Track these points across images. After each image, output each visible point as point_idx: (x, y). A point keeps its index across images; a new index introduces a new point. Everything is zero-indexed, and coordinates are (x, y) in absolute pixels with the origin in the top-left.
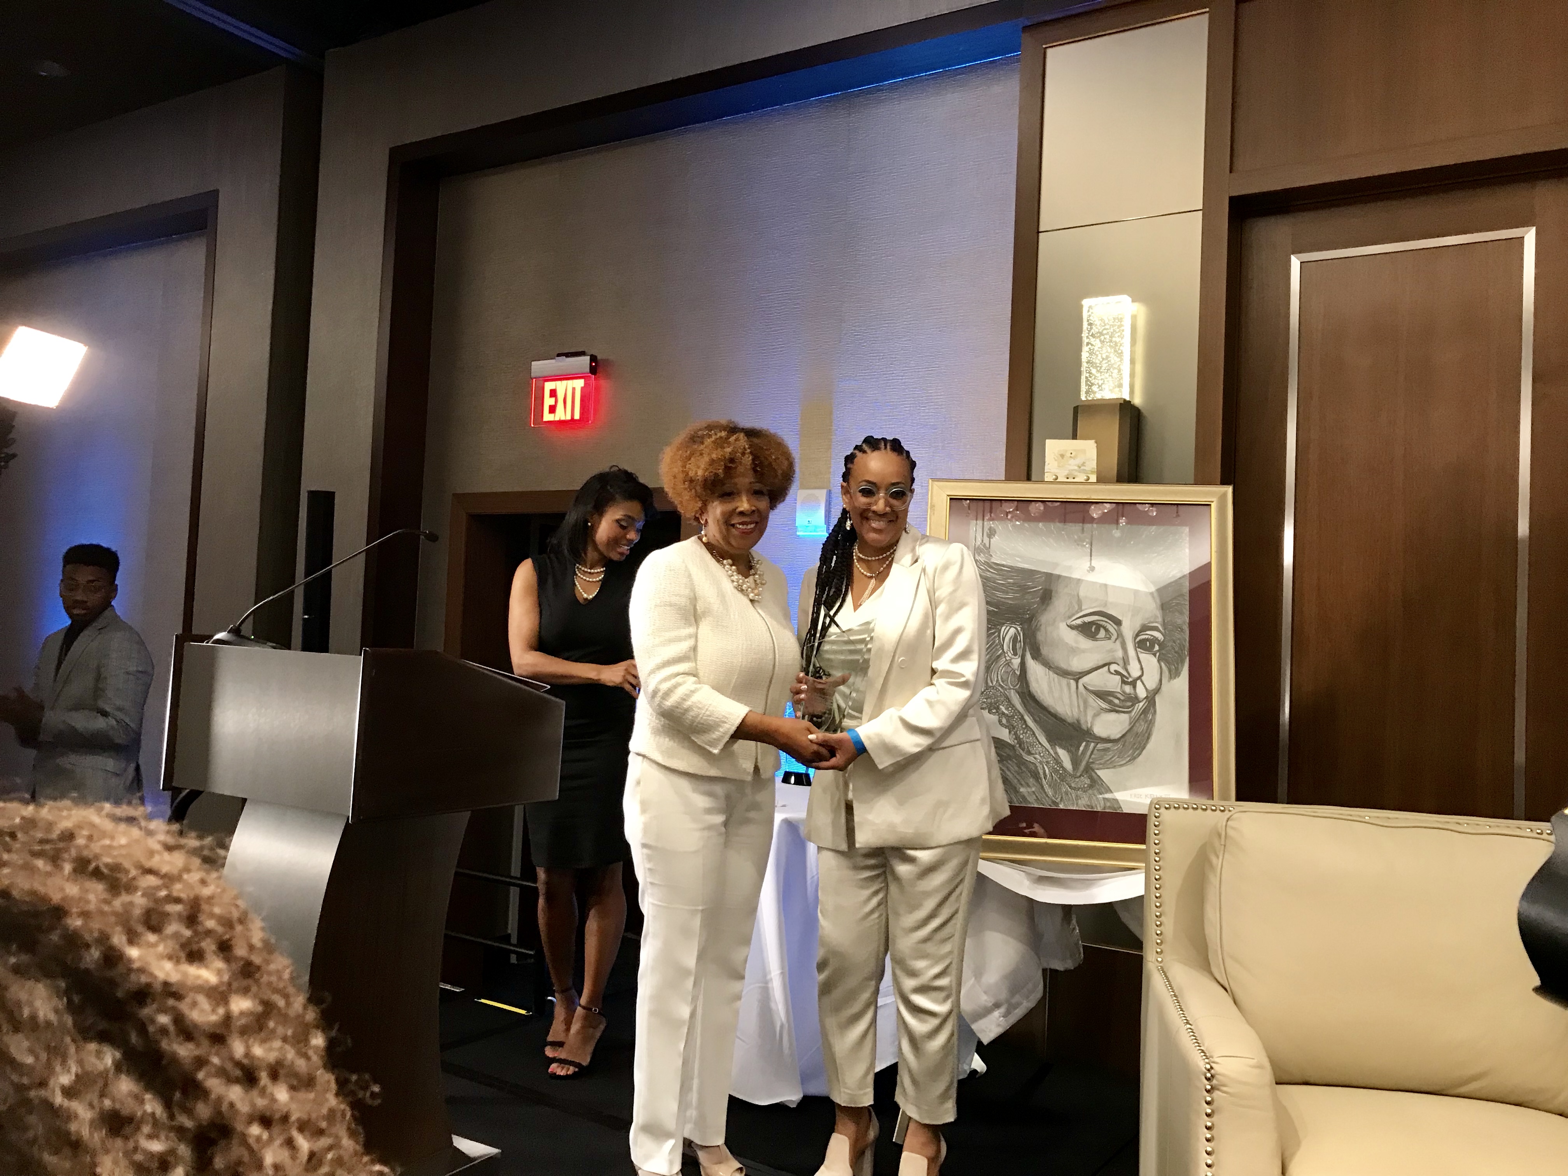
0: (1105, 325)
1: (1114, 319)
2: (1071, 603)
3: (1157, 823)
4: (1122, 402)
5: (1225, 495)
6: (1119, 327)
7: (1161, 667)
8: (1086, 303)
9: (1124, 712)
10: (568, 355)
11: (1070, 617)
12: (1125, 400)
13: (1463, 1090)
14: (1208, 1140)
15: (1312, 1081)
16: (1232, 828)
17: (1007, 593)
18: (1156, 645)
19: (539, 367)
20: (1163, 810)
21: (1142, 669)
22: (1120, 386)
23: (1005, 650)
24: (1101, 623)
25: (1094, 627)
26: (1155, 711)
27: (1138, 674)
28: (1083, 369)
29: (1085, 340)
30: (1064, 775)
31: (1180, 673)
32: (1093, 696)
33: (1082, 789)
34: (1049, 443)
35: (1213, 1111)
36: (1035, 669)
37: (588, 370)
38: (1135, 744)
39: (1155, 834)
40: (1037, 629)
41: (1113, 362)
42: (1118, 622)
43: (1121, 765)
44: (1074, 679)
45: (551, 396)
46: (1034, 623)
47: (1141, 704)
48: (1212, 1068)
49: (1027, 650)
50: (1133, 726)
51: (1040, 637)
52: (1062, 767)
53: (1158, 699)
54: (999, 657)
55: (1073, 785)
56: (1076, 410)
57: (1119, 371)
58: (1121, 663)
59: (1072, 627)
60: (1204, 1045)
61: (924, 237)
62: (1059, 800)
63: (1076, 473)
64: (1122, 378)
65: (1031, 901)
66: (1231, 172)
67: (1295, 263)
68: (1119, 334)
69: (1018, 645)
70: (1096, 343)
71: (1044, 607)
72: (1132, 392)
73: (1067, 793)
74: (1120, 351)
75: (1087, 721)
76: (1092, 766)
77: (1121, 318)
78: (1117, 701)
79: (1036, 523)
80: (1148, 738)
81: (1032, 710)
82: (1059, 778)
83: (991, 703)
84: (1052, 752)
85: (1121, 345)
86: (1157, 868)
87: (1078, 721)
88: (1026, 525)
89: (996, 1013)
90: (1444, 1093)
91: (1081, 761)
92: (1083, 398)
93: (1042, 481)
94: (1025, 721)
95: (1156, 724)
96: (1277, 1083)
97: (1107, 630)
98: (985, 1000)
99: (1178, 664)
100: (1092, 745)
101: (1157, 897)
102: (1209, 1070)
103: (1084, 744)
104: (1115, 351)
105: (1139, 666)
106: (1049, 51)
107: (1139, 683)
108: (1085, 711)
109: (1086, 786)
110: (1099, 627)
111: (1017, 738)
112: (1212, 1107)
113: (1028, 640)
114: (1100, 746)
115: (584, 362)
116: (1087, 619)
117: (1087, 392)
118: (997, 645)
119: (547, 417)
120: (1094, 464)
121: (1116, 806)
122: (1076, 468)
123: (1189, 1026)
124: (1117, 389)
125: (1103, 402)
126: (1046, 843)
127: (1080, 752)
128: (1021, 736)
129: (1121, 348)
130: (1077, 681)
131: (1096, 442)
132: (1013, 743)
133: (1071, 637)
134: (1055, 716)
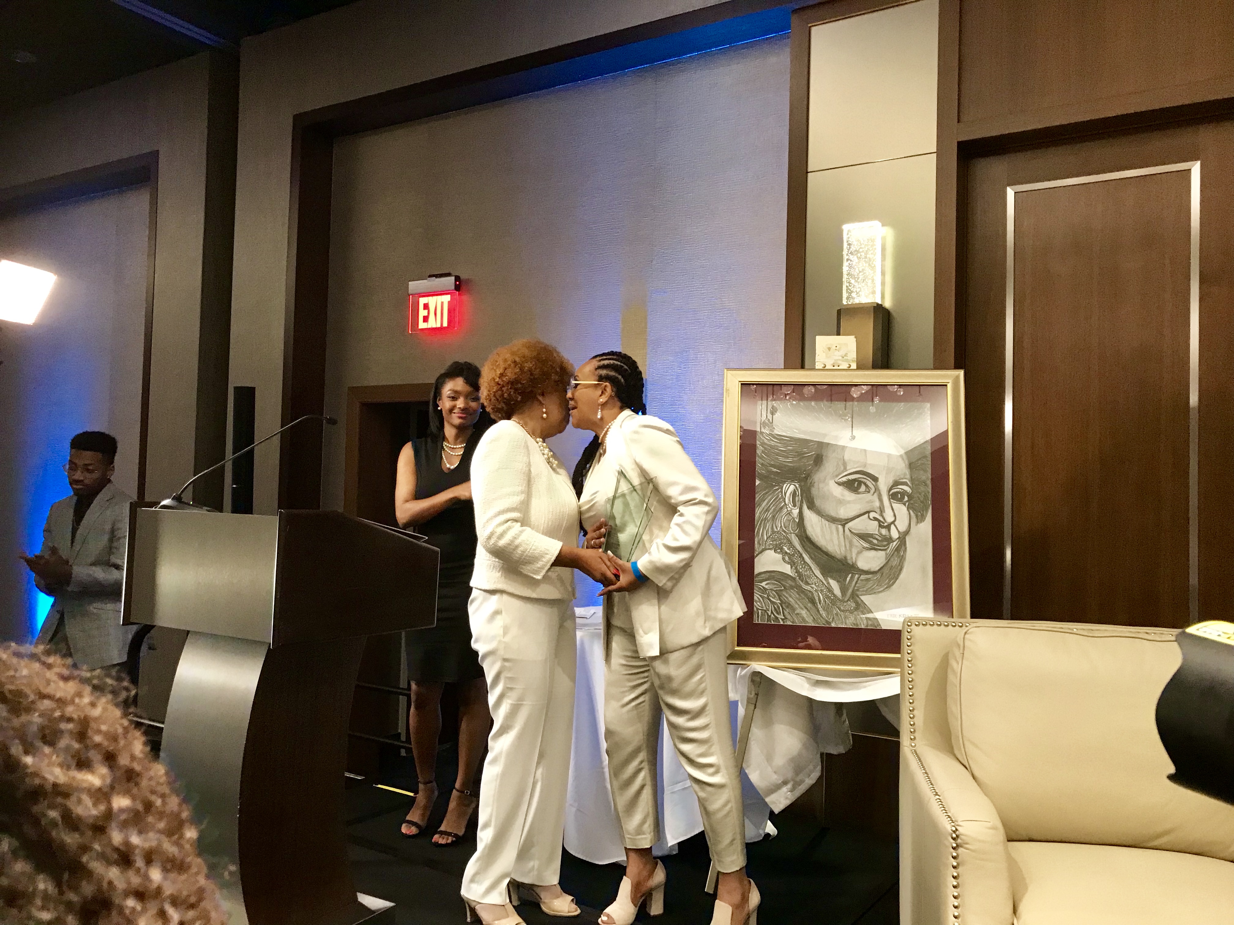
0: (861, 245)
1: (868, 240)
2: (838, 464)
3: (909, 637)
4: (876, 305)
5: (958, 377)
6: (872, 246)
7: (910, 514)
8: (846, 227)
9: (880, 550)
10: (437, 276)
11: (837, 476)
12: (878, 304)
13: (1156, 843)
14: (955, 887)
15: (1035, 838)
16: (970, 640)
17: (788, 458)
18: (906, 497)
19: (414, 286)
20: (913, 627)
21: (895, 516)
22: (874, 292)
23: (787, 503)
24: (862, 480)
25: (857, 483)
26: (906, 548)
27: (892, 519)
28: (844, 279)
29: (845, 257)
30: (834, 600)
31: (925, 519)
32: (857, 538)
33: (849, 611)
34: (818, 338)
35: (958, 864)
36: (810, 517)
37: (453, 288)
38: (890, 575)
39: (908, 646)
40: (812, 485)
41: (867, 274)
42: (875, 479)
43: (879, 592)
44: (841, 525)
45: (424, 309)
46: (809, 481)
47: (895, 543)
48: (957, 830)
49: (804, 502)
50: (889, 560)
51: (814, 491)
52: (833, 594)
53: (907, 538)
54: (782, 508)
55: (842, 608)
56: (839, 312)
57: (873, 280)
58: (878, 511)
59: (839, 484)
60: (950, 812)
61: (716, 178)
62: (831, 620)
63: (840, 362)
64: (875, 286)
65: (810, 701)
66: (958, 122)
67: (1010, 193)
68: (872, 252)
69: (797, 499)
70: (854, 258)
71: (816, 468)
72: (883, 297)
73: (837, 614)
74: (873, 265)
75: (852, 556)
76: (858, 593)
77: (874, 239)
78: (875, 541)
79: (809, 402)
80: (901, 570)
81: (809, 549)
82: (831, 603)
83: (776, 545)
84: (824, 582)
85: (874, 260)
86: (910, 672)
87: (845, 557)
88: (802, 404)
89: (785, 789)
90: (1138, 846)
91: (848, 589)
92: (845, 302)
93: (813, 369)
94: (803, 558)
95: (907, 558)
96: (1008, 841)
97: (867, 486)
98: (775, 778)
99: (923, 511)
100: (857, 576)
101: (910, 696)
102: (954, 832)
103: (850, 575)
104: (869, 265)
105: (892, 514)
106: (813, 30)
107: (893, 527)
108: (851, 550)
109: (852, 608)
110: (860, 483)
111: (797, 572)
112: (958, 861)
113: (805, 495)
114: (863, 577)
115: (450, 281)
116: (851, 477)
117: (848, 298)
118: (780, 499)
119: (422, 325)
120: (853, 355)
121: (876, 624)
122: (841, 358)
123: (937, 797)
124: (871, 295)
125: (861, 306)
126: (821, 654)
127: (847, 582)
128: (801, 571)
129: (874, 263)
130: (844, 526)
131: (856, 337)
132: (794, 576)
133: (838, 491)
134: (827, 554)
